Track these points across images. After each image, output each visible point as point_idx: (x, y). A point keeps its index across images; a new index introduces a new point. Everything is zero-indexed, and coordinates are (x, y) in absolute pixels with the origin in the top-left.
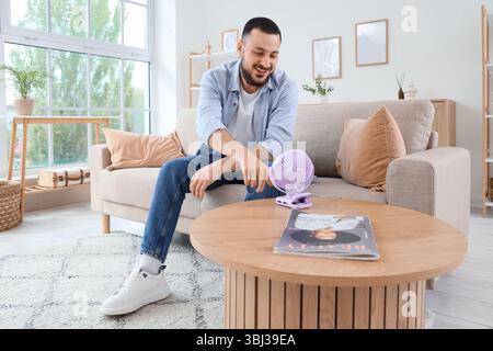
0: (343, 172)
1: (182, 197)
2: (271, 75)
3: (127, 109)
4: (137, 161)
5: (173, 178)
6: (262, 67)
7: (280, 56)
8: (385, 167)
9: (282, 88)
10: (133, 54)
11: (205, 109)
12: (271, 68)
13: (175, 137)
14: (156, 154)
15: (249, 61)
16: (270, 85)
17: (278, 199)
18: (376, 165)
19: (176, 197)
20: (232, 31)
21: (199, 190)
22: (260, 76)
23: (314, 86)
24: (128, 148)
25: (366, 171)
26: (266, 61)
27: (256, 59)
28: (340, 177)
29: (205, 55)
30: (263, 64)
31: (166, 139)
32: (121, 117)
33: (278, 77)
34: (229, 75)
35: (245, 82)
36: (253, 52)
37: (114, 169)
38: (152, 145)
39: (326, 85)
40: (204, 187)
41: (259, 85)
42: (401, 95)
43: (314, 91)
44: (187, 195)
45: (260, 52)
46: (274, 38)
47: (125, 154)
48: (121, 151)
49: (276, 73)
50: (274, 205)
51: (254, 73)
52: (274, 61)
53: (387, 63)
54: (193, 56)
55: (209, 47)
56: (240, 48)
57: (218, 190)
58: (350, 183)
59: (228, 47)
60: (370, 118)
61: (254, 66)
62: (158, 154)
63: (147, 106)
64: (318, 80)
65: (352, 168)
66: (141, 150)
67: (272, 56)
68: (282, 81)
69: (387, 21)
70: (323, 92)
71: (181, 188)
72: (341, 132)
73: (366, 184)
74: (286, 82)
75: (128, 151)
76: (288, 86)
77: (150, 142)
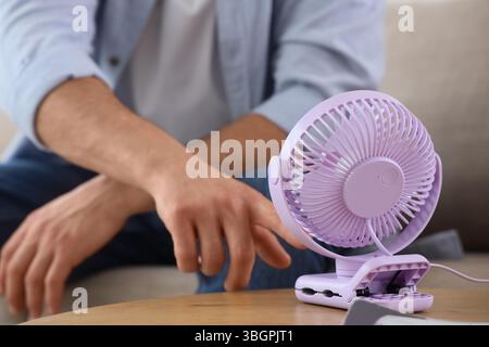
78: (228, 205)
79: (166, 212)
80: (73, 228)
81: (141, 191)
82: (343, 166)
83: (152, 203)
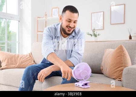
0: (104, 72)
1: (34, 82)
2: (74, 30)
3: (8, 41)
4: (14, 66)
5: (31, 74)
6: (70, 27)
7: (78, 22)
8: (122, 70)
9: (79, 36)
10: (12, 17)
11: (46, 44)
12: (74, 27)
13: (31, 55)
14: (22, 62)
15: (65, 24)
16: (73, 34)
17: (76, 83)
18: (118, 69)
19: (31, 82)
20: (56, 8)
21: (42, 79)
22: (69, 31)
23: (92, 33)
24: (10, 60)
25: (114, 72)
26: (72, 25)
27: (67, 23)
28: (102, 74)
29: (44, 18)
30: (71, 26)
31: (27, 56)
32: (6, 45)
33: (77, 30)
34: (56, 29)
35: (63, 33)
36: (66, 20)
37: (3, 69)
38: (20, 58)
39: (97, 32)
40: (44, 78)
41: (69, 35)
42: (130, 38)
43: (92, 35)
44: (36, 81)
45: (70, 21)
46: (76, 15)
47: (8, 62)
48: (6, 61)
49: (76, 29)
50: (74, 86)
51: (67, 30)
52: (75, 24)
53: (124, 23)
54: (38, 19)
55: (46, 15)
56: (61, 19)
57: (50, 79)
58: (107, 77)
59: (54, 15)
60: (116, 49)
61: (67, 26)
62: (23, 63)
63: (17, 40)
64: (94, 30)
65: (108, 70)
66: (15, 61)
67: (74, 22)
68: (79, 33)
69: (125, 4)
70: (95, 36)
71: (34, 78)
72: (103, 55)
73: (114, 77)
74: (80, 33)
75: (10, 61)
76: (81, 35)
77: (19, 57)
78: (69, 71)
79: (62, 71)
80: (46, 73)
81: (59, 67)
82: (81, 71)
83: (60, 69)
